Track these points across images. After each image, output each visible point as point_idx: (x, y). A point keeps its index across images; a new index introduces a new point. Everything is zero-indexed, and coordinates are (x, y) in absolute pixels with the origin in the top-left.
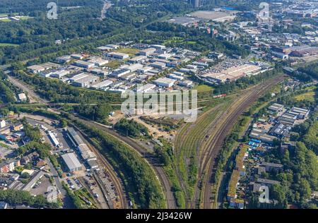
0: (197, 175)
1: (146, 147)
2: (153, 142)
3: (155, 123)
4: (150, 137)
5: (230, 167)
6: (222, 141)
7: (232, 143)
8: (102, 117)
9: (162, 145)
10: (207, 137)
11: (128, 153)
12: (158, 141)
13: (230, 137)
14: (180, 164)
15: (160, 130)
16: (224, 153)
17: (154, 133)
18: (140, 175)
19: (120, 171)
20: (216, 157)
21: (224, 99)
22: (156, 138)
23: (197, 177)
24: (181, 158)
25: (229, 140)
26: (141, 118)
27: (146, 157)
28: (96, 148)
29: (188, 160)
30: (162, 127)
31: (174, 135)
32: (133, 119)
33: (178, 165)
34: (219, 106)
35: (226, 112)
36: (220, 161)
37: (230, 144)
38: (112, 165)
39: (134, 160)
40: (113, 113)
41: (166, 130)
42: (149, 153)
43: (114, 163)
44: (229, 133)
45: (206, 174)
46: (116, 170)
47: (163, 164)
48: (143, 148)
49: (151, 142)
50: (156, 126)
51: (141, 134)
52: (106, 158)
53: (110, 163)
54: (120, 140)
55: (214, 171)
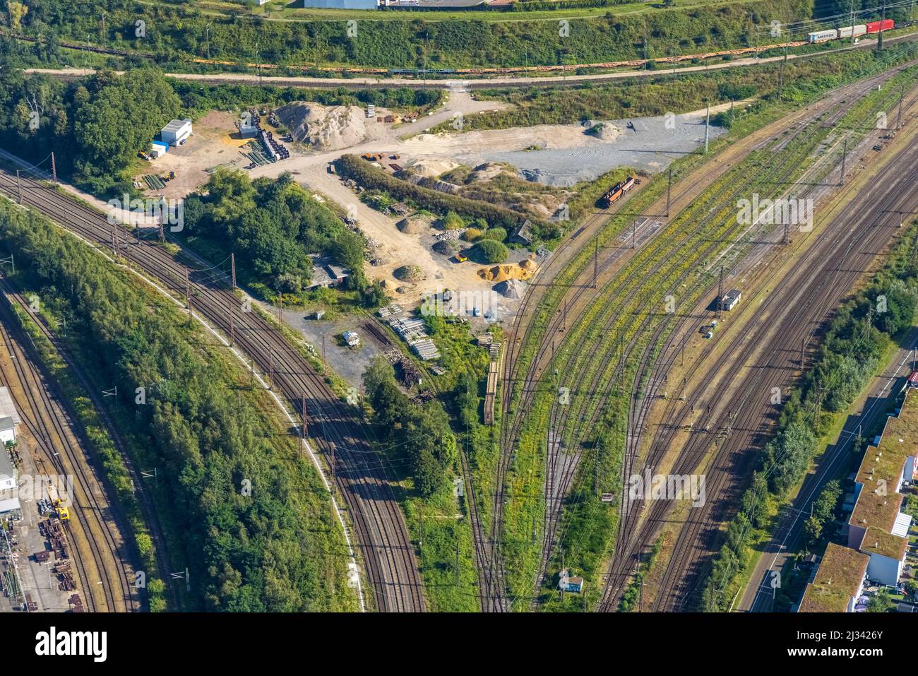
0: (603, 567)
1: (330, 361)
2: (378, 333)
3: (421, 203)
4: (370, 299)
5: (816, 523)
6: (804, 336)
7: (862, 355)
8: (106, 161)
9: (428, 349)
10: (716, 305)
11: (206, 408)
12: (412, 328)
13: (860, 312)
14: (515, 483)
15: (439, 248)
16: (799, 426)
17: (400, 273)
18: (240, 561)
19: (137, 523)
20: (744, 444)
21: (878, 52)
22: (406, 302)
23: (600, 580)
24: (528, 443)
25: (846, 333)
26: (345, 169)
27: (314, 431)
28: (34, 356)
29: (569, 462)
30: (455, 232)
31: (519, 289)
32: (283, 179)
33: (501, 496)
34: (835, 96)
35: (870, 140)
36: (760, 480)
37: (847, 364)
38: (101, 473)
39: (228, 451)
40: (184, 131)
41: (478, 254)
42: (340, 406)
43: (117, 462)
44: (858, 286)
45: (662, 559)
46: (119, 509)
47: (407, 484)
48: (313, 371)
49: (370, 329)
50: (422, 223)
51: (320, 279)
52: (79, 430)
53: (96, 460)
54: (183, 310)
55: (713, 540)
